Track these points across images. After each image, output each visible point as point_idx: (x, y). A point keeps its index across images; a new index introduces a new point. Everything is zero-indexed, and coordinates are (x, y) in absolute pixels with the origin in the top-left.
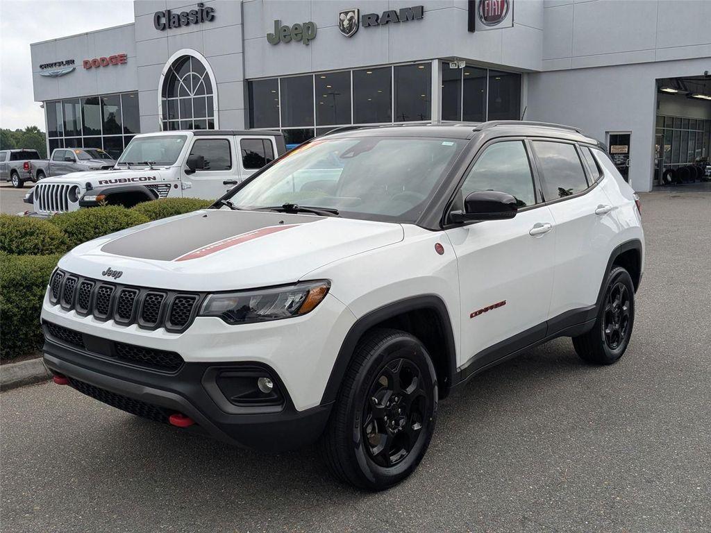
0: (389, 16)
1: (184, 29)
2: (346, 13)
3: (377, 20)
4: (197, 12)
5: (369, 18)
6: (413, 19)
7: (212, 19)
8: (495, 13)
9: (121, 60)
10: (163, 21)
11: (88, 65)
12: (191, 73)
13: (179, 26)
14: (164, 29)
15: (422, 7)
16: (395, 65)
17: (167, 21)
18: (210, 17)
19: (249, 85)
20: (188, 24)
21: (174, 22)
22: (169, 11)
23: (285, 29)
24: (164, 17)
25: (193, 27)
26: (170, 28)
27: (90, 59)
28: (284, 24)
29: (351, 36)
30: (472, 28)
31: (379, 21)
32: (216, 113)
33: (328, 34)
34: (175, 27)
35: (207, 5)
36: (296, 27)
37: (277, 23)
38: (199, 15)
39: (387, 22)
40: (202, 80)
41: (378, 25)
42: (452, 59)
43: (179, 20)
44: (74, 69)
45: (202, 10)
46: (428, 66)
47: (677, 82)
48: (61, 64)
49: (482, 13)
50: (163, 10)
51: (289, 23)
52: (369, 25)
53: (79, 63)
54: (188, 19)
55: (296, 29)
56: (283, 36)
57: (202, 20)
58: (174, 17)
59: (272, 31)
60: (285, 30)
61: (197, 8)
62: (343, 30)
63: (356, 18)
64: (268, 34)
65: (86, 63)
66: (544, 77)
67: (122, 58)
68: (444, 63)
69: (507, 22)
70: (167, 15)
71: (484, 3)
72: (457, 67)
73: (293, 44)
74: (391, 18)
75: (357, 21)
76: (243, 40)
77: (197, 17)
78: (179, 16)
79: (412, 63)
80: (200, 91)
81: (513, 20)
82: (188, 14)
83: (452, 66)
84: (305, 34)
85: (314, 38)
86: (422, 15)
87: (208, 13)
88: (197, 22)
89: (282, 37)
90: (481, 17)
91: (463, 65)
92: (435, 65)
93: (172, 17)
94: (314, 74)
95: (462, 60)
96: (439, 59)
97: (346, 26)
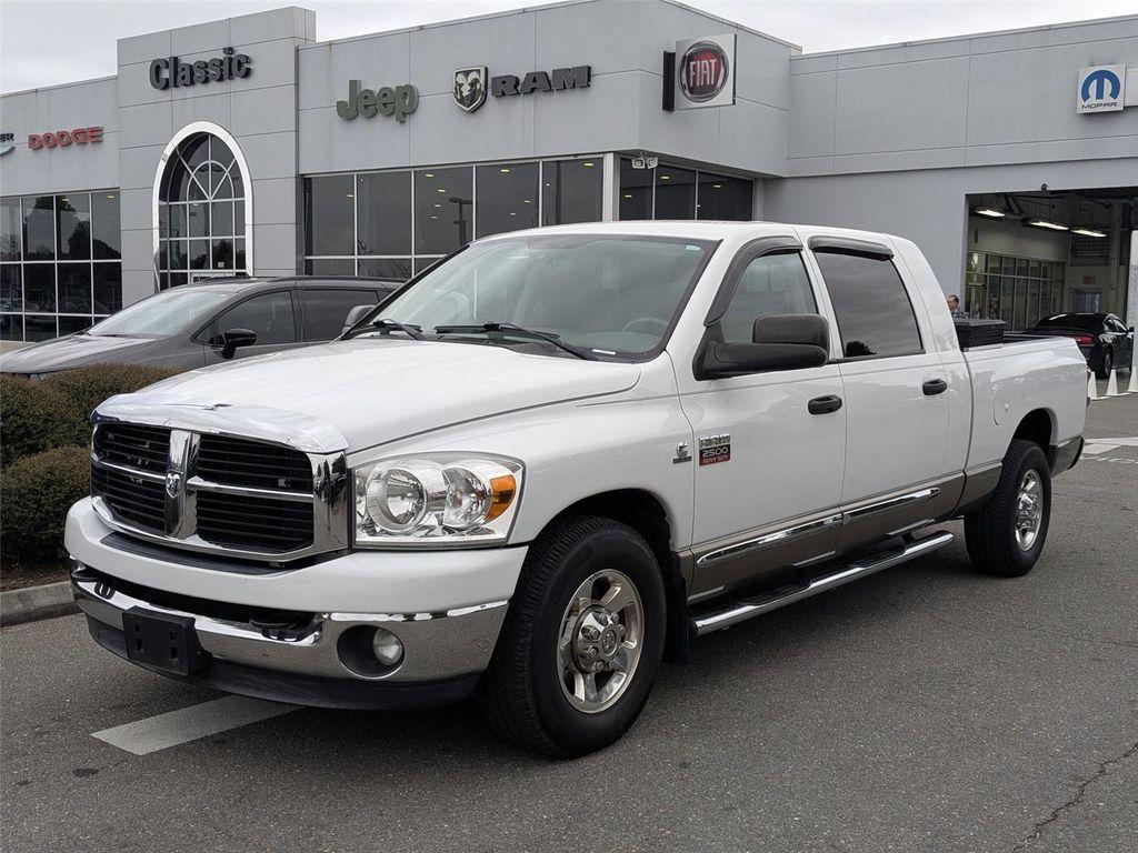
0: (535, 81)
1: (199, 89)
2: (467, 73)
3: (516, 87)
4: (222, 63)
5: (504, 82)
6: (574, 86)
7: (248, 73)
8: (705, 82)
9: (92, 136)
10: (166, 74)
11: (36, 143)
12: (210, 162)
13: (192, 83)
14: (166, 87)
15: (589, 68)
16: (545, 160)
17: (172, 74)
18: (243, 71)
19: (305, 184)
20: (206, 81)
21: (183, 78)
22: (176, 59)
23: (367, 94)
24: (167, 67)
25: (214, 87)
26: (176, 86)
27: (41, 133)
28: (364, 87)
29: (474, 111)
30: (668, 104)
31: (519, 89)
32: (249, 230)
33: (437, 105)
34: (185, 85)
35: (240, 51)
36: (385, 92)
37: (354, 84)
38: (226, 67)
39: (533, 90)
40: (227, 173)
41: (518, 93)
42: (636, 154)
43: (192, 74)
44: (13, 149)
45: (231, 59)
46: (599, 163)
47: (1007, 201)
49: (685, 82)
50: (166, 56)
51: (373, 85)
52: (504, 94)
53: (21, 140)
54: (207, 73)
55: (385, 95)
56: (363, 105)
57: (231, 76)
58: (184, 69)
59: (346, 98)
60: (366, 97)
61: (221, 56)
62: (461, 101)
63: (482, 81)
64: (338, 103)
65: (33, 139)
66: (789, 185)
67: (96, 133)
68: (624, 159)
69: (724, 96)
70: (171, 65)
71: (688, 65)
72: (644, 167)
73: (380, 121)
74: (538, 84)
75: (483, 89)
76: (298, 110)
77: (222, 70)
78: (191, 67)
79: (573, 158)
80: (224, 193)
81: (734, 93)
82: (206, 65)
83: (636, 165)
84: (398, 104)
85: (415, 110)
86: (589, 80)
87: (240, 64)
88: (221, 79)
89: (361, 108)
90: (684, 88)
91: (654, 164)
92: (609, 162)
93: (179, 69)
94: (413, 170)
95: (652, 155)
96: (615, 152)
97: (465, 93)
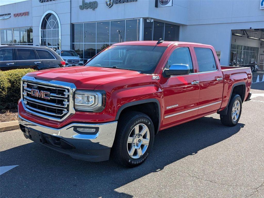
0: (124, 0)
1: (49, 2)
5: (117, 0)
6: (133, 1)
9: (27, 14)
12: (52, 20)
14: (42, 2)
16: (126, 20)
19: (72, 26)
20: (51, 1)
23: (86, 3)
25: (53, 2)
26: (44, 2)
29: (110, 7)
30: (156, 6)
31: (121, 2)
32: (60, 36)
33: (102, 6)
34: (46, 2)
36: (90, 3)
37: (83, 1)
39: (124, 2)
40: (56, 23)
42: (148, 18)
44: (10, 17)
46: (139, 20)
48: (6, 15)
51: (88, 1)
52: (117, 3)
53: (12, 15)
55: (90, 4)
56: (85, 6)
62: (107, 5)
63: (112, 0)
64: (80, 6)
67: (27, 13)
68: (145, 19)
69: (170, 4)
72: (150, 22)
73: (89, 9)
75: (112, 2)
76: (71, 8)
79: (133, 19)
80: (55, 28)
81: (172, 3)
83: (148, 21)
84: (93, 6)
85: (97, 7)
88: (54, 0)
90: (160, 2)
91: (152, 21)
94: (96, 22)
95: (152, 19)
96: (143, 18)
97: (108, 4)
